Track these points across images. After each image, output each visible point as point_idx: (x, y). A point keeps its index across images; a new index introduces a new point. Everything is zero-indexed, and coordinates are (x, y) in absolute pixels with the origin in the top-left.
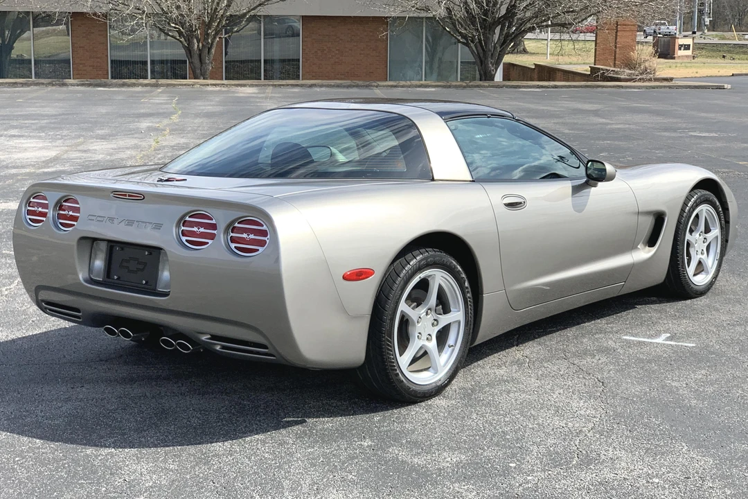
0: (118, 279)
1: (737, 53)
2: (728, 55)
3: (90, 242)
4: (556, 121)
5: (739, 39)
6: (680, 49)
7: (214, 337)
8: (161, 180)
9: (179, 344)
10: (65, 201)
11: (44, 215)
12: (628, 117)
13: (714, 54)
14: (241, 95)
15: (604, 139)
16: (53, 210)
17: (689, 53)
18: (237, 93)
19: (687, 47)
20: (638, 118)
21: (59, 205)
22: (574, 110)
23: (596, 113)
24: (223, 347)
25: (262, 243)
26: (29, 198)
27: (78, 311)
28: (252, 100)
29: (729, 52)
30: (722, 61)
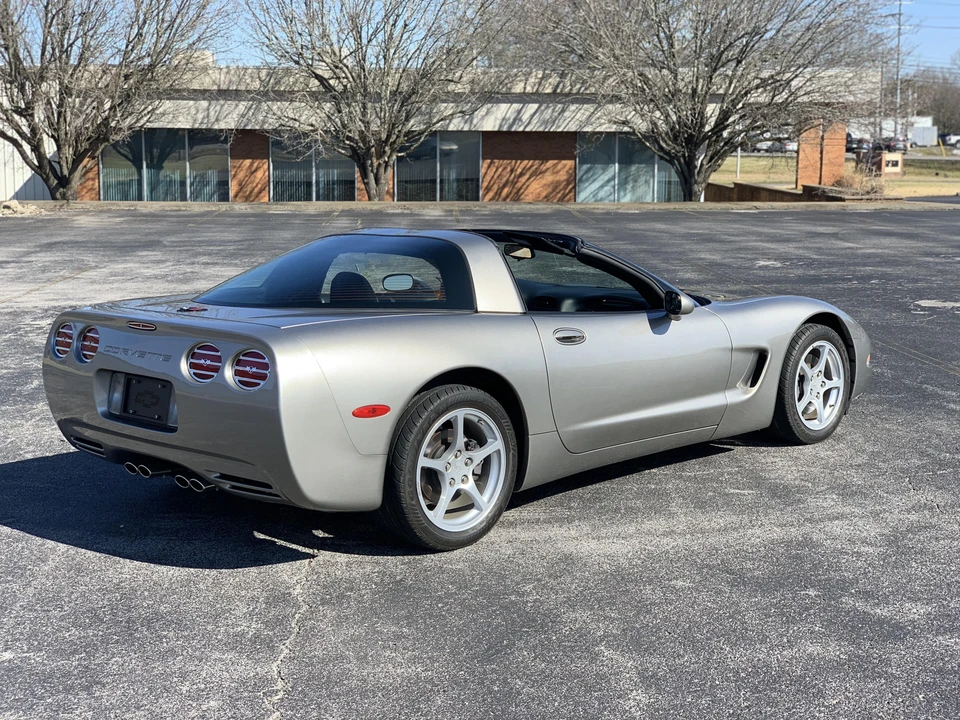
0: (134, 412)
1: (950, 170)
2: (941, 172)
3: (109, 374)
4: (796, 245)
5: (947, 155)
6: (887, 165)
7: (223, 476)
8: (182, 310)
9: (192, 482)
10: (89, 331)
11: (68, 345)
12: (875, 240)
13: (924, 171)
14: (428, 218)
15: (865, 265)
16: (77, 340)
17: (898, 169)
18: (422, 215)
19: (895, 164)
20: (886, 241)
21: (83, 336)
22: (809, 233)
23: (835, 236)
24: (233, 487)
25: (263, 377)
26: (58, 329)
27: (100, 446)
28: (442, 223)
29: (940, 168)
30: (935, 178)
